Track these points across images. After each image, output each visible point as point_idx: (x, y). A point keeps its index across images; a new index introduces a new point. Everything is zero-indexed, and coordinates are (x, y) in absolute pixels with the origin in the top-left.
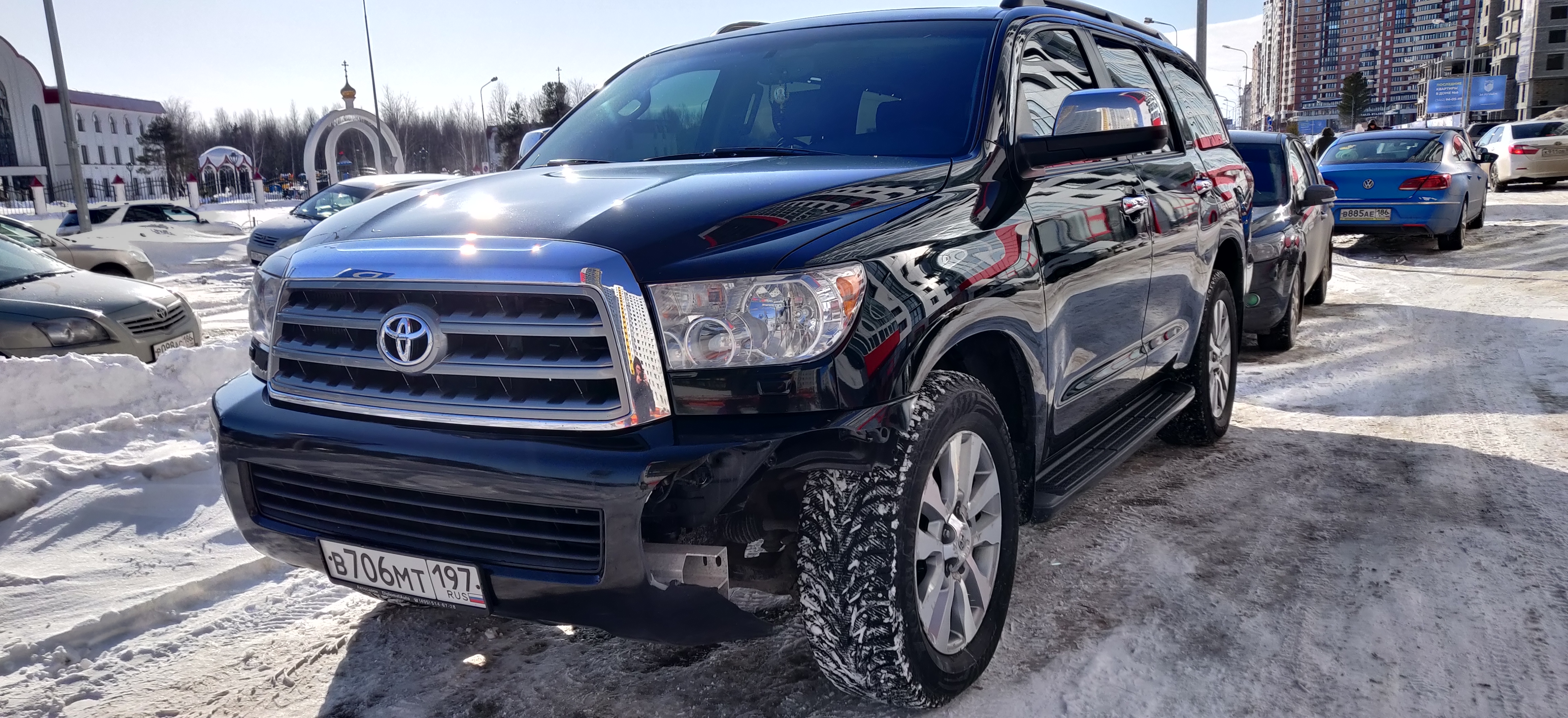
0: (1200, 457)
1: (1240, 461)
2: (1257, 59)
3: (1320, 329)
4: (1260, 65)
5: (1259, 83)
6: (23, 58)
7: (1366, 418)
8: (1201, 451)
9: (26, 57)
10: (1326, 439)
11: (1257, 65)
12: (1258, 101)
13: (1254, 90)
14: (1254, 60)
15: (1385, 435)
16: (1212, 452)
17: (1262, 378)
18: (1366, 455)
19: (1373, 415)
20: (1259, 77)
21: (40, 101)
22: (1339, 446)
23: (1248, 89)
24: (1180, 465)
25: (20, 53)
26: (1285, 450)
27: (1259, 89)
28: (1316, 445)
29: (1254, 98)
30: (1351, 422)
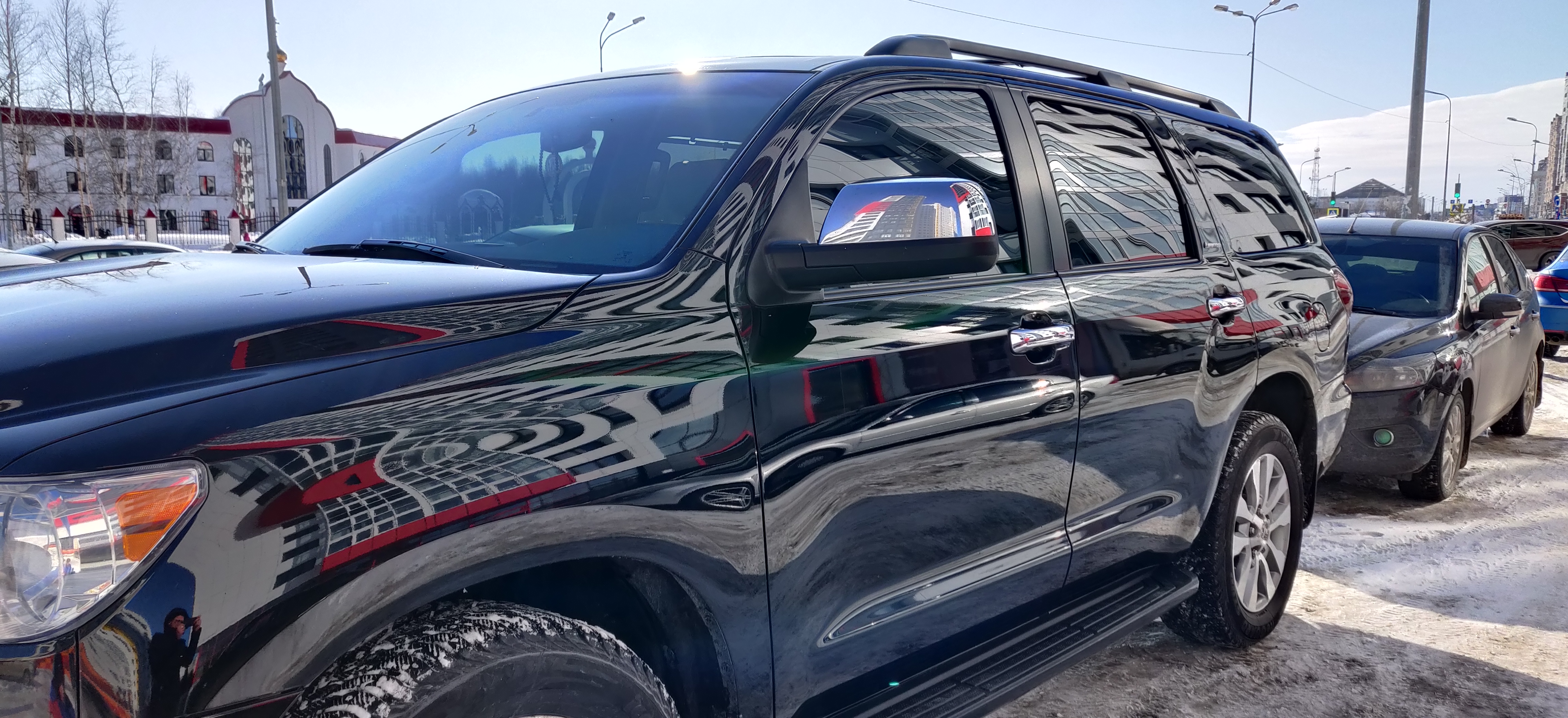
0: (1213, 669)
1: (1269, 683)
2: (1555, 133)
3: (1499, 476)
4: (1558, 139)
5: (1556, 158)
6: (321, 103)
7: (1490, 626)
8: (1224, 658)
9: (324, 102)
10: (1413, 657)
11: (1555, 140)
12: (1555, 177)
13: (1550, 167)
14: (1552, 134)
15: (1505, 661)
16: (1237, 662)
17: (1379, 542)
18: (1456, 695)
19: (1504, 623)
20: (1557, 152)
21: (331, 140)
22: (1426, 674)
23: (1543, 164)
24: (1179, 680)
25: (319, 98)
26: (1344, 671)
27: (1556, 165)
28: (1394, 666)
29: (1549, 173)
30: (1468, 630)
